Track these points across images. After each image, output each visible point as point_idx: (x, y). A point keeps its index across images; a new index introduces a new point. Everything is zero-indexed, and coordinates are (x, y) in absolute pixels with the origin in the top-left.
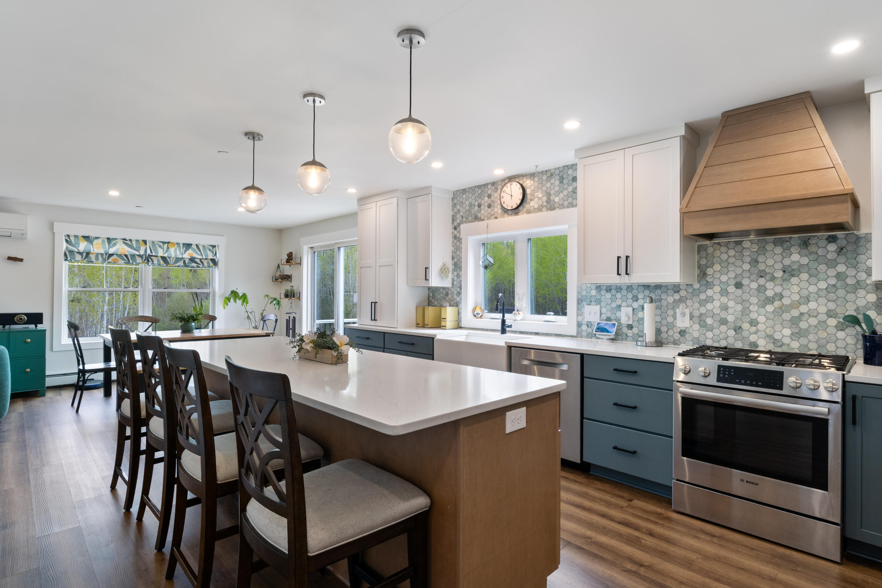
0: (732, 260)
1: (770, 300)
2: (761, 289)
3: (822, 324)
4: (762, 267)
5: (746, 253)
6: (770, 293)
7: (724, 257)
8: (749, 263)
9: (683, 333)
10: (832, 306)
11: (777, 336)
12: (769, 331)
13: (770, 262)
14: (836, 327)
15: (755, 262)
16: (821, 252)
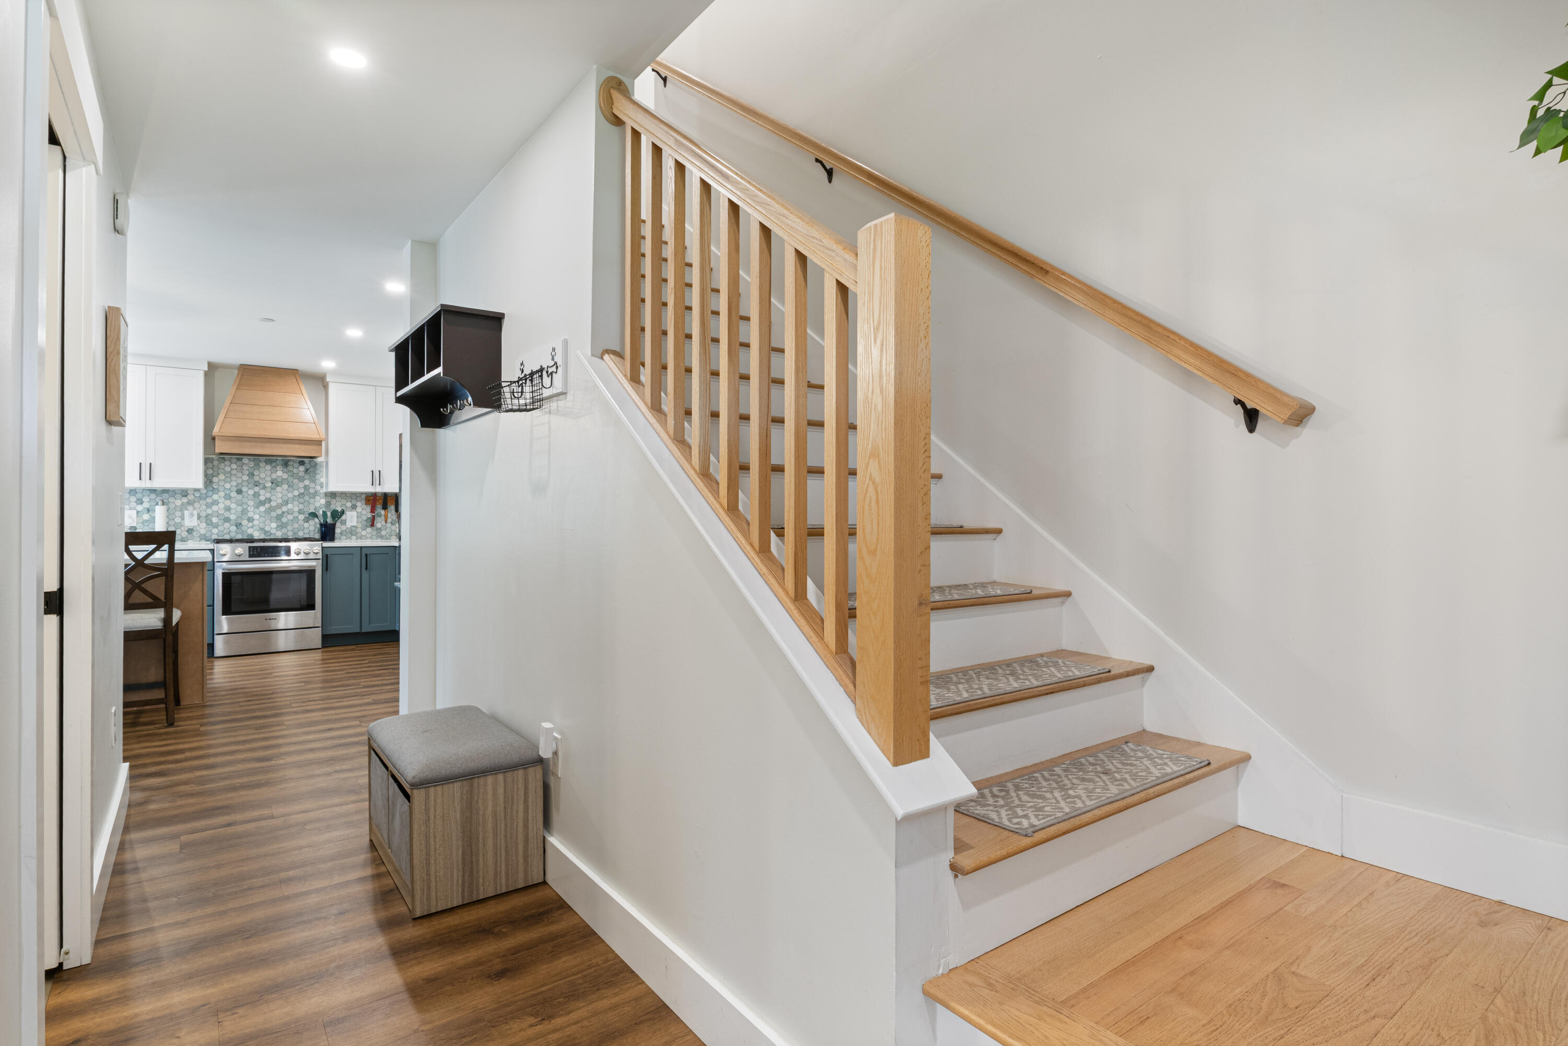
0: (234, 472)
1: (262, 503)
2: (256, 495)
3: (296, 518)
4: (256, 478)
5: (245, 468)
6: (262, 498)
7: (228, 469)
8: (248, 475)
9: (190, 531)
10: (301, 506)
11: (267, 529)
12: (262, 525)
13: (263, 475)
14: (304, 520)
15: (251, 475)
16: (295, 471)
